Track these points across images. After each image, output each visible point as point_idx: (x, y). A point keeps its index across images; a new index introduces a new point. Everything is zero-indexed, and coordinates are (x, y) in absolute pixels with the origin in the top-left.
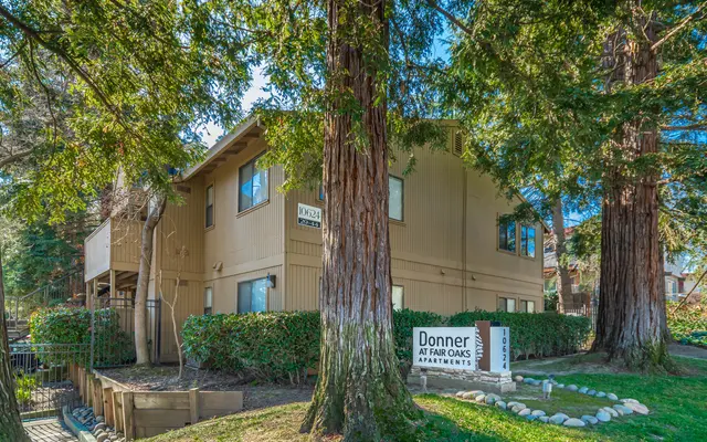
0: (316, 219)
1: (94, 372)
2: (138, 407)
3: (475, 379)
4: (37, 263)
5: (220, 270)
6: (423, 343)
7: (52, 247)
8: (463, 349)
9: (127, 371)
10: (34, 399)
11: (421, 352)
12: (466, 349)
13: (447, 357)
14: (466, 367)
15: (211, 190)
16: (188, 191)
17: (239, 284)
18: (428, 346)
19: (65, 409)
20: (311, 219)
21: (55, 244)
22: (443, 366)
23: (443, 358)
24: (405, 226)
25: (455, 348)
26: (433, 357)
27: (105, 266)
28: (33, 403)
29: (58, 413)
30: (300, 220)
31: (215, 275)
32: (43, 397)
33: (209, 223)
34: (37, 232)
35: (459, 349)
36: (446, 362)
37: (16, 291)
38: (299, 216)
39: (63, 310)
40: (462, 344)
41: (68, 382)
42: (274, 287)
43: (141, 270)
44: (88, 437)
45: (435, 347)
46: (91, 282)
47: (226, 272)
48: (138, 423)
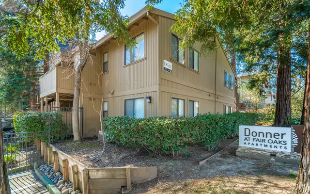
0: (170, 68)
1: (51, 146)
2: (91, 177)
3: (292, 158)
4: (14, 88)
5: (113, 93)
6: (247, 134)
7: (21, 81)
8: (281, 140)
9: (69, 144)
10: (17, 159)
11: (246, 139)
12: (283, 140)
13: (267, 143)
14: (283, 150)
15: (106, 55)
16: (95, 54)
17: (125, 100)
18: (251, 136)
19: (35, 165)
20: (168, 68)
21: (23, 80)
22: (263, 148)
23: (263, 143)
24: (199, 73)
25: (274, 139)
26: (255, 143)
27: (53, 90)
28: (17, 162)
29: (31, 168)
30: (164, 68)
31: (110, 95)
32: (22, 157)
33: (105, 70)
34: (13, 74)
35: (278, 140)
36: (266, 146)
37: (4, 101)
38: (164, 66)
39: (32, 113)
40: (280, 137)
41: (34, 147)
42: (150, 102)
43: (75, 93)
44: (55, 190)
45: (257, 137)
46: (43, 98)
47: (116, 94)
48: (91, 187)
